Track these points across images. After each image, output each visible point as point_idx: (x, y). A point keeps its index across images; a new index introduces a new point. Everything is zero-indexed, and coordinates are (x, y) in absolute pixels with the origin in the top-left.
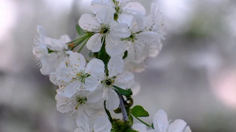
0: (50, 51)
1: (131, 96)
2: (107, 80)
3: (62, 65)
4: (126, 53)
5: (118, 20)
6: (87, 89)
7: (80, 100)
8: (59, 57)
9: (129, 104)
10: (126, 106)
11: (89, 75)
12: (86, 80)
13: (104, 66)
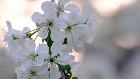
0: (15, 38)
1: (70, 70)
2: (51, 59)
3: (20, 48)
4: (66, 39)
5: (59, 16)
6: (36, 65)
7: (32, 73)
8: (20, 42)
9: (69, 76)
10: (67, 77)
11: (38, 55)
12: (36, 58)
13: (49, 48)
